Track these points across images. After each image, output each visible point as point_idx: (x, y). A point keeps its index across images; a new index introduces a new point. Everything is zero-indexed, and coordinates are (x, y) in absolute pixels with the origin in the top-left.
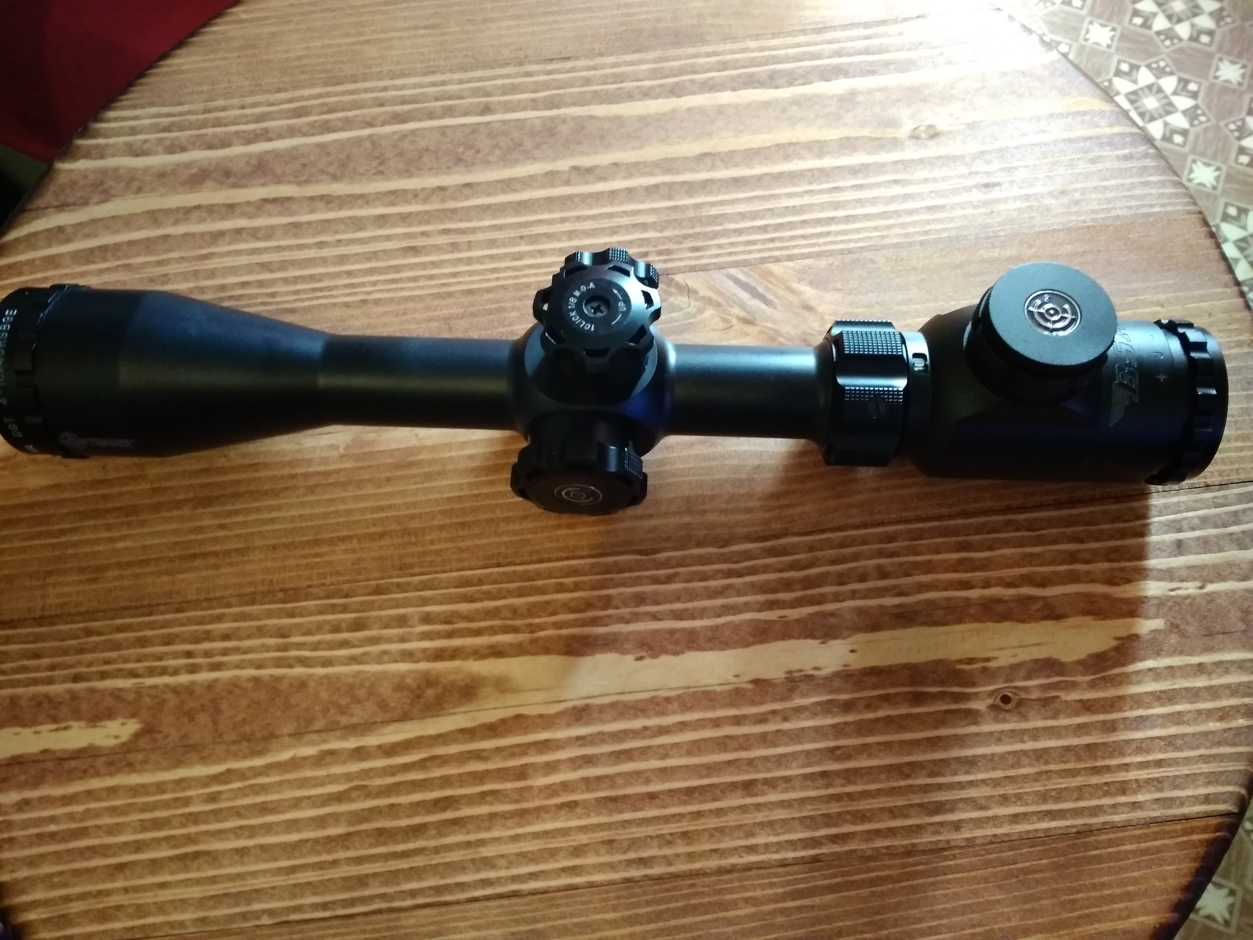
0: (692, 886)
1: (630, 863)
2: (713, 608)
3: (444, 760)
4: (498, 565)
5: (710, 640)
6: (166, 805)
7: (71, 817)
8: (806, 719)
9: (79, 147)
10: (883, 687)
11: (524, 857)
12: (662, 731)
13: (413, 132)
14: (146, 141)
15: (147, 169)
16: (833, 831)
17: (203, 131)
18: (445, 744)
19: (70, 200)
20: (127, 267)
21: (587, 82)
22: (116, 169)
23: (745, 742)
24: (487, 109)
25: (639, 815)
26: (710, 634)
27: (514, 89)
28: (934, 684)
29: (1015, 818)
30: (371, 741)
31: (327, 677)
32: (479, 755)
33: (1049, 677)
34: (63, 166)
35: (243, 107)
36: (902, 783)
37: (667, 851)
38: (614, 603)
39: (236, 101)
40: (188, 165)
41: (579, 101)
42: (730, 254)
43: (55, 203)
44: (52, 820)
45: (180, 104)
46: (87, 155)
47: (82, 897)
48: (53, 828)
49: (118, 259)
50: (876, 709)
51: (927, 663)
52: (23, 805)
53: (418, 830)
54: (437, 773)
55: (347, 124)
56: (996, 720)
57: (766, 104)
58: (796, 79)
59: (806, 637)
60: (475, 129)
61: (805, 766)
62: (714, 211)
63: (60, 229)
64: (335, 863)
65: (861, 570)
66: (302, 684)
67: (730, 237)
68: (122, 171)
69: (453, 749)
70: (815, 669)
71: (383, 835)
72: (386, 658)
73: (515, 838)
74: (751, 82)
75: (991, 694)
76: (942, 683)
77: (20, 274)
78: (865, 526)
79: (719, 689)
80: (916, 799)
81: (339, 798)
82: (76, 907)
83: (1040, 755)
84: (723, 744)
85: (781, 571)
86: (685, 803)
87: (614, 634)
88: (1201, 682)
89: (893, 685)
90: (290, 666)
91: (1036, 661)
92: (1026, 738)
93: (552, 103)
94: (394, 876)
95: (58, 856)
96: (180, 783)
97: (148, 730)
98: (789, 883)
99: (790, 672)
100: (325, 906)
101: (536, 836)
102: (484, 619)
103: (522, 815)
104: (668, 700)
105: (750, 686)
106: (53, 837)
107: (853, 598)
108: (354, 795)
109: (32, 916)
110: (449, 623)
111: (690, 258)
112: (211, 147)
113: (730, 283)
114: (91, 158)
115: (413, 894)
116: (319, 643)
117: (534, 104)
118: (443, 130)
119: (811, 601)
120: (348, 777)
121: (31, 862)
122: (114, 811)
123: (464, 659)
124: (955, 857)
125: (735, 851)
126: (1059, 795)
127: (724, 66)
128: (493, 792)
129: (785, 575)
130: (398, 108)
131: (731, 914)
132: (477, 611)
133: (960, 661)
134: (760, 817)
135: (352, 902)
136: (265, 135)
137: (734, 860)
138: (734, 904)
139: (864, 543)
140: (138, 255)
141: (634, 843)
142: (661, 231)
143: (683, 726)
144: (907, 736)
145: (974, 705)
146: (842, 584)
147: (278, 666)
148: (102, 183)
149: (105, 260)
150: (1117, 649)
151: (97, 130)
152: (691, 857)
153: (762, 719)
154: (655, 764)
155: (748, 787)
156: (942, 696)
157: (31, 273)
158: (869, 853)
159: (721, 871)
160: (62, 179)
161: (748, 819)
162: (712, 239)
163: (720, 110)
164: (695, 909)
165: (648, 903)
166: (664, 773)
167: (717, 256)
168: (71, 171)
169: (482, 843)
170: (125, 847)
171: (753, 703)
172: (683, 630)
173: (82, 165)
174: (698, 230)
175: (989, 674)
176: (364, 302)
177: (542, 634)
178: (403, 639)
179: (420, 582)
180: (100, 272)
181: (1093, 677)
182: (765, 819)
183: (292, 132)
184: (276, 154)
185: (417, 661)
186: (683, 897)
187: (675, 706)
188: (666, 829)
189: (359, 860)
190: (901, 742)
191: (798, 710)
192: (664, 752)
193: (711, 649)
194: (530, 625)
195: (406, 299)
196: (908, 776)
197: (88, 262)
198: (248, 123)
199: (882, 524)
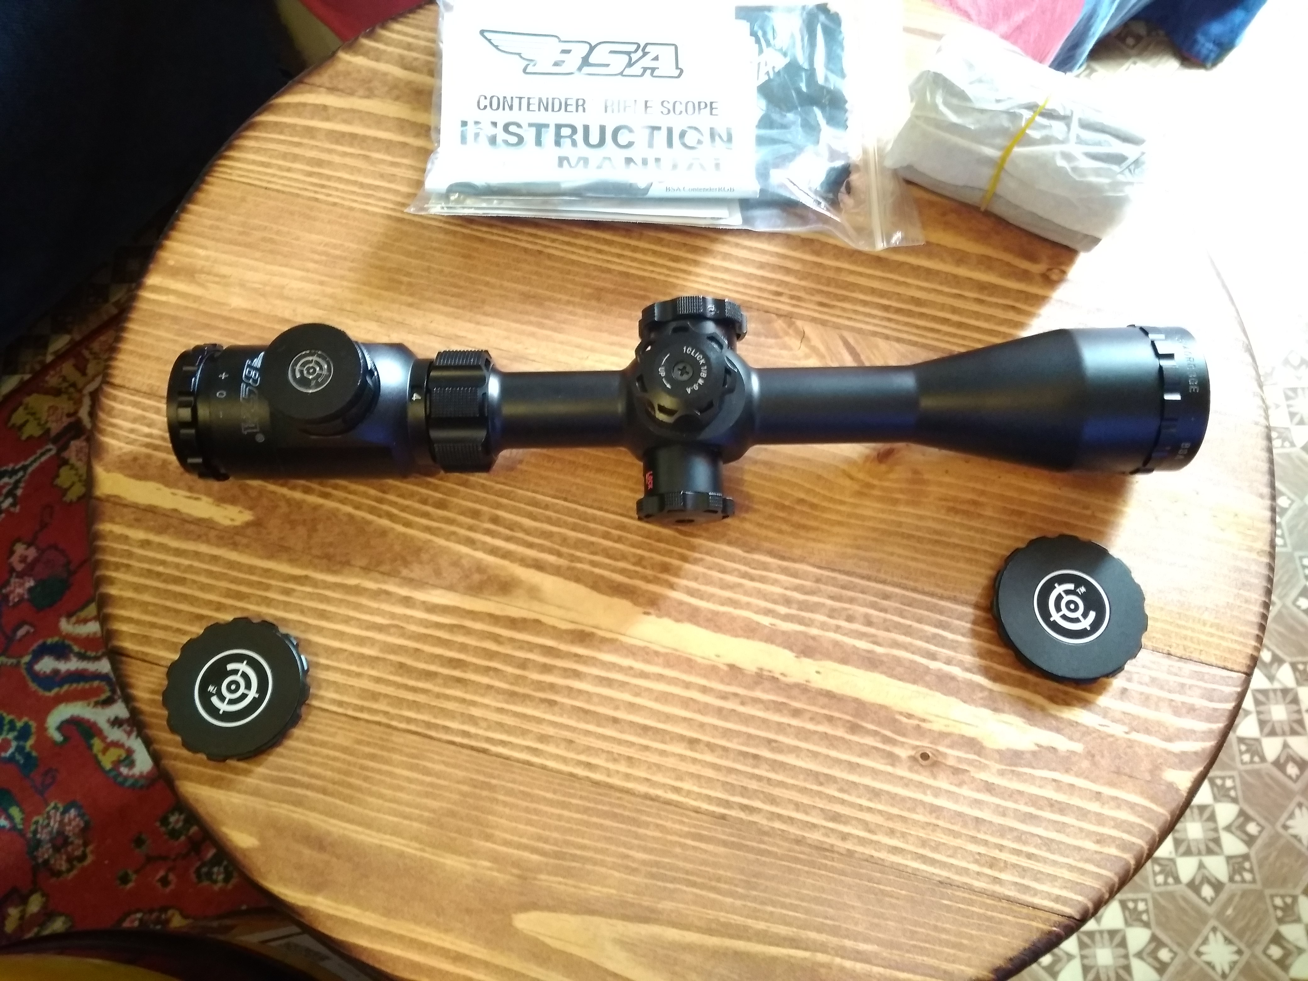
0: (619, 798)
1: (579, 763)
2: (720, 597)
3: (468, 631)
4: (565, 499)
5: (709, 620)
6: (250, 584)
7: (177, 566)
8: (759, 709)
9: (362, 45)
10: (830, 708)
11: (501, 726)
12: (644, 675)
15: (409, 83)
16: (745, 801)
18: (473, 619)
19: (341, 86)
20: (366, 157)
22: (384, 74)
23: (704, 709)
25: (600, 730)
26: (710, 616)
28: (873, 722)
29: (895, 850)
30: (419, 595)
31: (404, 535)
32: (496, 638)
33: (967, 752)
34: (344, 56)
36: (815, 787)
37: (611, 766)
38: (644, 563)
43: (328, 85)
44: (163, 563)
46: (366, 54)
47: (165, 628)
48: (160, 569)
49: (362, 148)
50: (819, 723)
51: (873, 704)
52: (145, 544)
53: (429, 675)
54: (460, 639)
56: (911, 769)
59: (785, 647)
61: (743, 744)
62: (852, 279)
63: (325, 108)
64: (359, 675)
65: (851, 612)
66: (383, 533)
67: (855, 304)
68: (389, 78)
69: (478, 626)
70: (782, 674)
71: (402, 668)
72: (453, 537)
73: (500, 710)
75: (915, 748)
76: (879, 724)
77: (281, 133)
78: (869, 578)
79: (699, 660)
80: (821, 804)
81: (380, 628)
82: (158, 634)
83: (935, 810)
84: (686, 703)
85: (786, 588)
86: (639, 735)
87: (635, 587)
88: (1094, 807)
89: (838, 710)
90: (380, 516)
91: (963, 736)
92: (929, 792)
94: (399, 702)
95: (158, 592)
96: (267, 572)
97: (257, 524)
98: (695, 826)
99: (761, 669)
100: (340, 704)
101: (516, 714)
102: (538, 537)
103: (512, 696)
104: (657, 653)
105: (726, 668)
106: (158, 575)
107: (835, 632)
108: (392, 630)
109: (124, 627)
110: (512, 530)
113: (840, 343)
114: (369, 58)
115: (409, 720)
116: (407, 507)
119: (801, 621)
120: (393, 616)
121: (138, 588)
122: (210, 574)
123: (512, 561)
124: (833, 860)
125: (663, 786)
126: (937, 847)
128: (496, 670)
129: (789, 593)
131: (641, 831)
132: (536, 529)
133: (901, 713)
134: (693, 769)
135: (362, 709)
137: (660, 792)
138: (647, 825)
139: (863, 592)
140: (378, 151)
141: (588, 750)
142: (800, 279)
143: (660, 678)
144: (833, 753)
145: (897, 751)
146: (830, 617)
147: (371, 513)
148: (370, 81)
149: (351, 145)
150: (1034, 753)
151: (381, 36)
152: (628, 777)
153: (724, 696)
154: (627, 697)
155: (693, 743)
156: (875, 734)
157: (291, 135)
158: (766, 829)
159: (647, 797)
160: (340, 67)
161: (684, 767)
162: (839, 300)
164: (614, 816)
165: (581, 798)
166: (632, 707)
167: (839, 316)
168: (349, 63)
169: (474, 704)
170: (209, 603)
171: (722, 681)
172: (689, 605)
173: (358, 60)
174: (831, 289)
175: (919, 731)
176: (540, 252)
177: (579, 565)
178: (471, 528)
179: (501, 490)
180: (345, 154)
181: (1004, 767)
182: (696, 772)
185: (476, 549)
186: (610, 804)
187: (661, 660)
188: (617, 749)
189: (378, 680)
190: (827, 756)
191: (756, 701)
192: (638, 692)
193: (706, 628)
194: (572, 555)
195: (573, 262)
196: (821, 784)
197: (337, 142)
199: (884, 582)
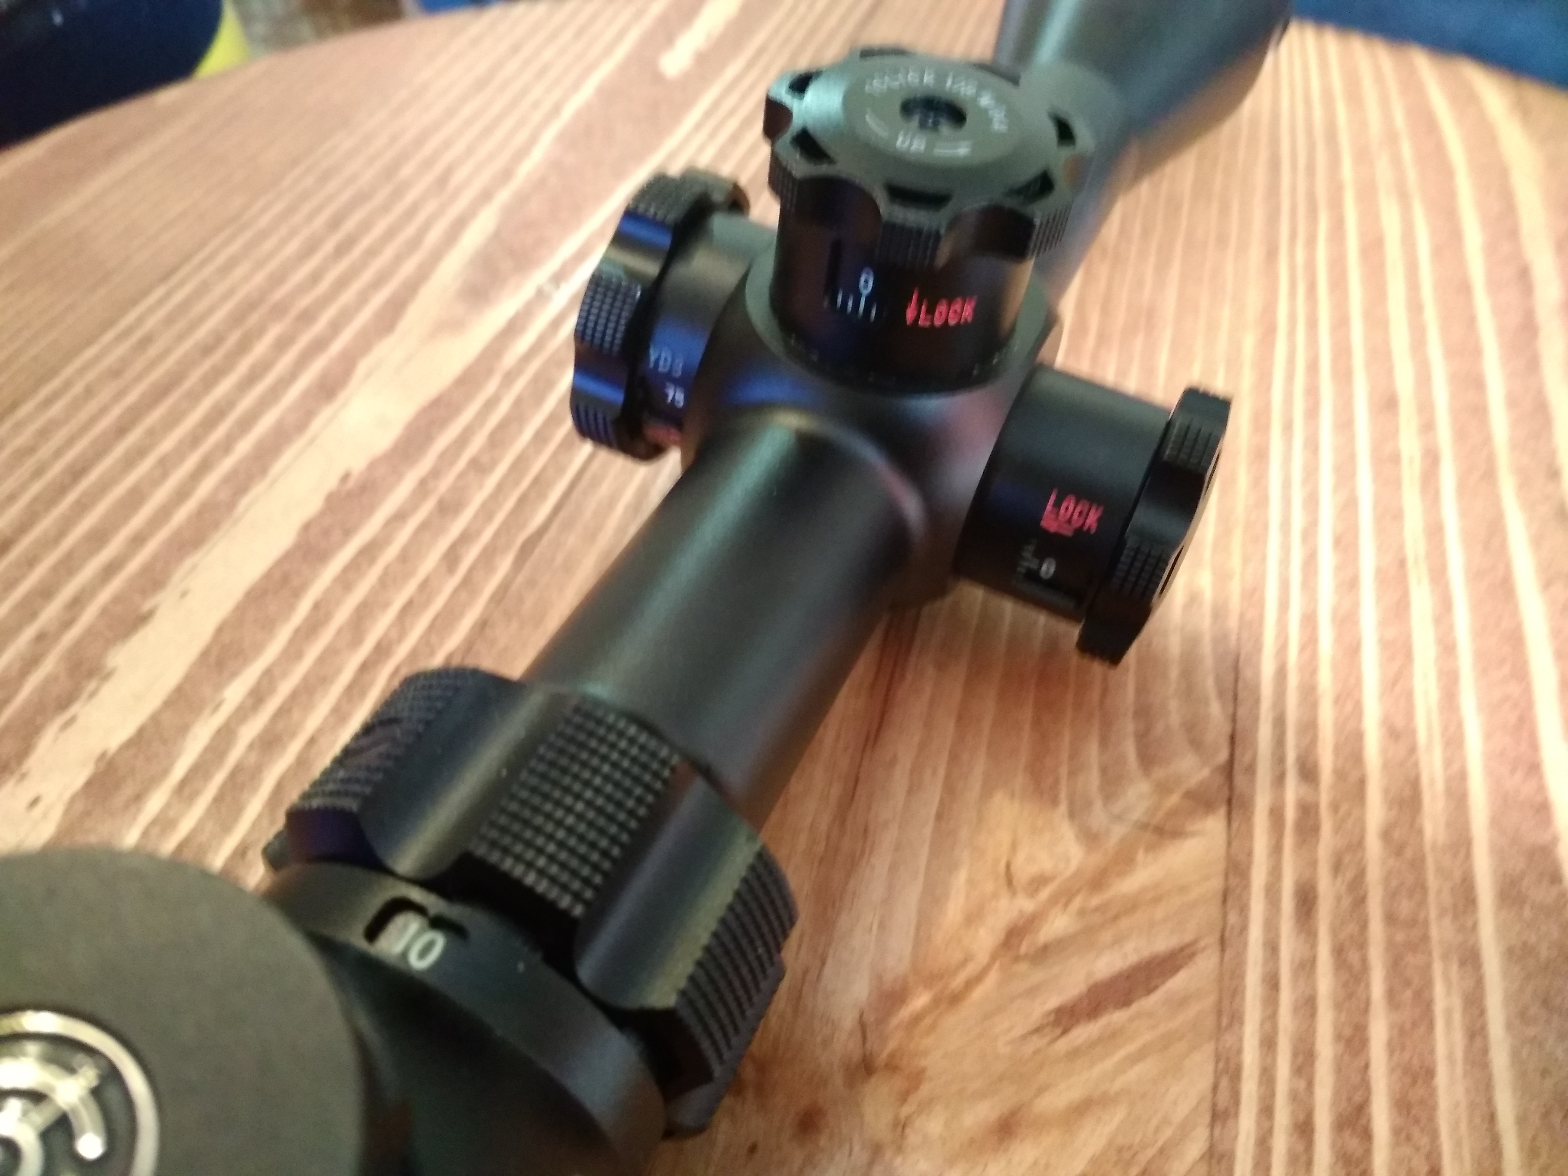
1: (69, 385)
18: (422, 263)
26: (296, 581)
30: (490, 210)
32: (375, 285)
37: (35, 426)
38: (473, 474)
42: (1272, 983)
59: (141, 731)
66: (620, 175)
67: (1338, 1006)
69: (408, 267)
79: (191, 559)
86: (72, 463)
87: (417, 460)
97: (658, 81)
104: (243, 489)
105: (145, 608)
108: (435, 189)
111: (1275, 872)
120: (462, 188)
141: (87, 396)
143: (182, 496)
169: (259, 267)
172: (341, 544)
174: (1376, 929)
177: (494, 383)
187: (223, 496)
188: (63, 433)
191: (35, 660)
192: (168, 462)
193: (268, 575)
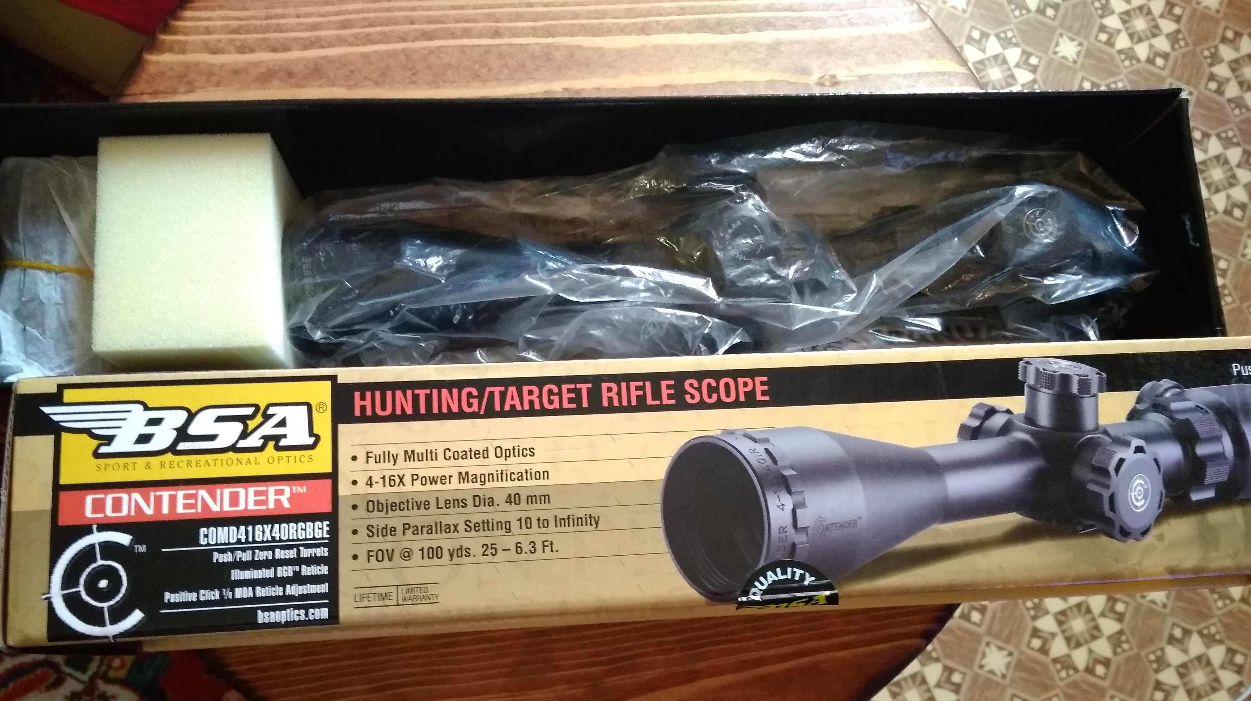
9: (163, 42)
13: (439, 48)
14: (219, 41)
15: (222, 66)
17: (266, 35)
19: (161, 88)
21: (576, 16)
22: (197, 64)
24: (497, 34)
27: (518, 17)
34: (151, 58)
35: (298, 16)
39: (291, 11)
40: (258, 64)
41: (571, 32)
43: (148, 91)
45: (244, 9)
46: (171, 50)
55: (385, 38)
57: (713, 47)
58: (737, 28)
60: (488, 49)
68: (202, 66)
74: (703, 27)
93: (549, 32)
112: (274, 50)
114: (175, 53)
117: (535, 32)
118: (462, 49)
127: (682, 11)
130: (426, 27)
136: (318, 43)
148: (186, 75)
151: (176, 28)
160: (151, 69)
163: (678, 49)
168: (158, 63)
173: (166, 58)
183: (340, 41)
184: (329, 60)
198: (303, 30)
